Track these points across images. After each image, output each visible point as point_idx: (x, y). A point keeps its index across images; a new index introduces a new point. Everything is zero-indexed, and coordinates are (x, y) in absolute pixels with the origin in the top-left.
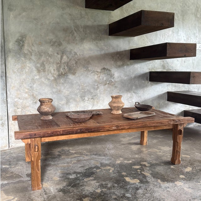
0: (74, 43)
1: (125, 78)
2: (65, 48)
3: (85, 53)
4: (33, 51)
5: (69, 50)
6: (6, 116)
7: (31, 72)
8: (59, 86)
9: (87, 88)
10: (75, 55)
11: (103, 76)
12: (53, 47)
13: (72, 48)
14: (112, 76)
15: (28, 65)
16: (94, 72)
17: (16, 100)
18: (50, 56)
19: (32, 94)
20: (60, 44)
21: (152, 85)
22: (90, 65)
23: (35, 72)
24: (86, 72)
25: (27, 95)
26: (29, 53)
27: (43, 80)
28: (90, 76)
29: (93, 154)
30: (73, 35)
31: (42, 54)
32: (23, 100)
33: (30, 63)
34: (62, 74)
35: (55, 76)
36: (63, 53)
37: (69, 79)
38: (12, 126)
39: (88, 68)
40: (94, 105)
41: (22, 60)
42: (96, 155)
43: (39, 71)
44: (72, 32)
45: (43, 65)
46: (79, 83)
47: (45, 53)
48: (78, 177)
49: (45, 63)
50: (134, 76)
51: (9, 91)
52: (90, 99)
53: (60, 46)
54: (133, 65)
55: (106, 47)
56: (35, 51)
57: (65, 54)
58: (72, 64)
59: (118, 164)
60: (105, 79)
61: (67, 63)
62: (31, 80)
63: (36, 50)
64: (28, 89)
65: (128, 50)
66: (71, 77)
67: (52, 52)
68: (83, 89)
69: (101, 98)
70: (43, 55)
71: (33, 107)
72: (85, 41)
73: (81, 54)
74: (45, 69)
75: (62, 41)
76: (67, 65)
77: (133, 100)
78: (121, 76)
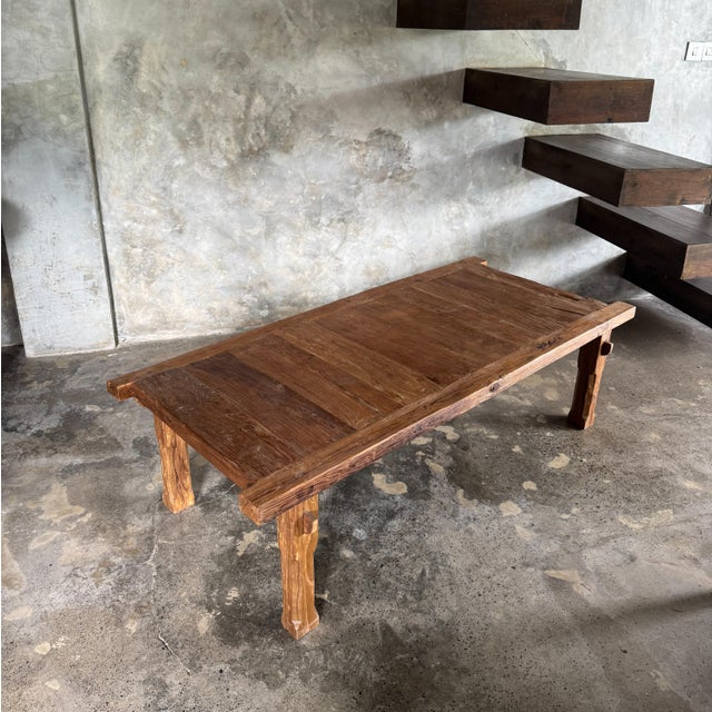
0: (286, 55)
1: (445, 159)
2: (258, 73)
3: (322, 84)
4: (164, 85)
5: (269, 79)
7: (163, 146)
8: (244, 185)
9: (328, 190)
10: (289, 93)
11: (376, 153)
12: (223, 71)
13: (278, 73)
14: (402, 153)
15: (152, 127)
16: (347, 142)
17: (126, 224)
18: (216, 99)
19: (168, 208)
20: (243, 62)
22: (336, 124)
23: (174, 147)
24: (323, 146)
25: (154, 212)
26: (152, 94)
27: (197, 168)
28: (334, 155)
30: (281, 31)
31: (192, 93)
32: (146, 224)
33: (159, 121)
34: (251, 150)
35: (232, 157)
36: (253, 87)
37: (273, 165)
38: (122, 290)
39: (329, 131)
40: (345, 238)
41: (134, 112)
43: (184, 144)
44: (279, 24)
45: (194, 125)
46: (303, 176)
47: (198, 91)
49: (200, 120)
50: (472, 151)
51: (106, 200)
52: (334, 223)
53: (243, 68)
54: (471, 120)
55: (385, 66)
56: (171, 86)
57: (260, 90)
58: (279, 120)
60: (380, 163)
61: (266, 117)
62: (162, 171)
63: (174, 82)
64: (157, 195)
65: (458, 71)
66: (278, 158)
67: (219, 85)
68: (313, 194)
69: (368, 219)
70: (193, 97)
71: (173, 243)
72: (319, 48)
73: (308, 88)
74: (201, 137)
75: (248, 54)
76: (265, 125)
77: (467, 224)
78: (431, 153)
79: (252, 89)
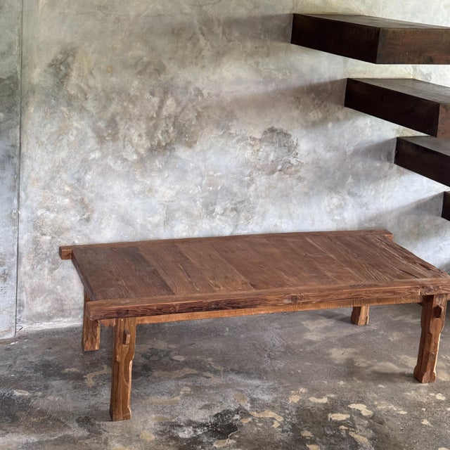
0: (196, 64)
1: (329, 155)
2: (172, 79)
3: (225, 89)
4: (90, 88)
5: (181, 83)
6: (13, 255)
7: (82, 141)
8: (150, 176)
9: (224, 181)
10: (197, 96)
11: (268, 149)
12: (142, 76)
13: (189, 79)
14: (291, 149)
15: (75, 124)
16: (243, 139)
17: (39, 213)
18: (133, 100)
19: (79, 197)
20: (160, 70)
21: (402, 174)
22: (235, 122)
23: (92, 142)
24: (223, 141)
25: (67, 201)
26: (79, 95)
27: (110, 161)
28: (231, 150)
29: (232, 370)
30: (195, 45)
31: (113, 95)
32: (57, 212)
33: (82, 119)
34: (159, 144)
35: (142, 151)
36: (166, 91)
37: (178, 158)
38: (27, 277)
39: (229, 128)
40: (237, 226)
41: (61, 111)
42: (238, 373)
43: (101, 139)
44: (193, 39)
45: (112, 123)
46: (203, 169)
47: (119, 93)
48: (199, 436)
49: (118, 118)
50: (352, 148)
51: (25, 190)
52: (228, 211)
53: (159, 75)
54: (351, 122)
55: (281, 74)
56: (96, 88)
57: (172, 93)
58: (186, 118)
59: (294, 405)
60: (272, 157)
61: (175, 117)
62: (78, 163)
63: (99, 86)
64: (71, 185)
65: (341, 80)
66: (182, 152)
67: (138, 89)
68: (210, 185)
69: (257, 209)
70: (114, 99)
71: (79, 231)
72: (225, 60)
73: (213, 92)
74: (116, 134)
75: (165, 62)
76: (174, 123)
77: (346, 215)
78: (316, 149)
79: (165, 93)
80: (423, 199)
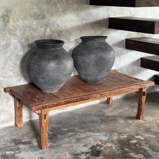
0: (57, 14)
2: (48, 21)
3: (67, 24)
4: (18, 26)
5: (52, 22)
7: (16, 48)
10: (58, 27)
12: (37, 20)
13: (55, 20)
15: (13, 41)
16: (75, 43)
18: (34, 30)
19: (16, 71)
20: (44, 17)
21: (128, 52)
22: (72, 37)
23: (20, 48)
24: (68, 44)
25: (11, 73)
26: (14, 29)
30: (56, 7)
31: (27, 28)
32: (8, 78)
33: (15, 39)
39: (70, 39)
41: (7, 36)
43: (23, 47)
44: (55, 4)
45: (27, 40)
47: (29, 28)
49: (29, 38)
53: (44, 19)
55: (87, 17)
56: (20, 26)
57: (49, 26)
58: (54, 36)
61: (50, 36)
62: (15, 57)
63: (21, 25)
64: (13, 67)
67: (36, 25)
70: (27, 30)
72: (67, 12)
73: (63, 25)
75: (45, 14)
76: (50, 38)
79: (46, 26)
80: (135, 61)
